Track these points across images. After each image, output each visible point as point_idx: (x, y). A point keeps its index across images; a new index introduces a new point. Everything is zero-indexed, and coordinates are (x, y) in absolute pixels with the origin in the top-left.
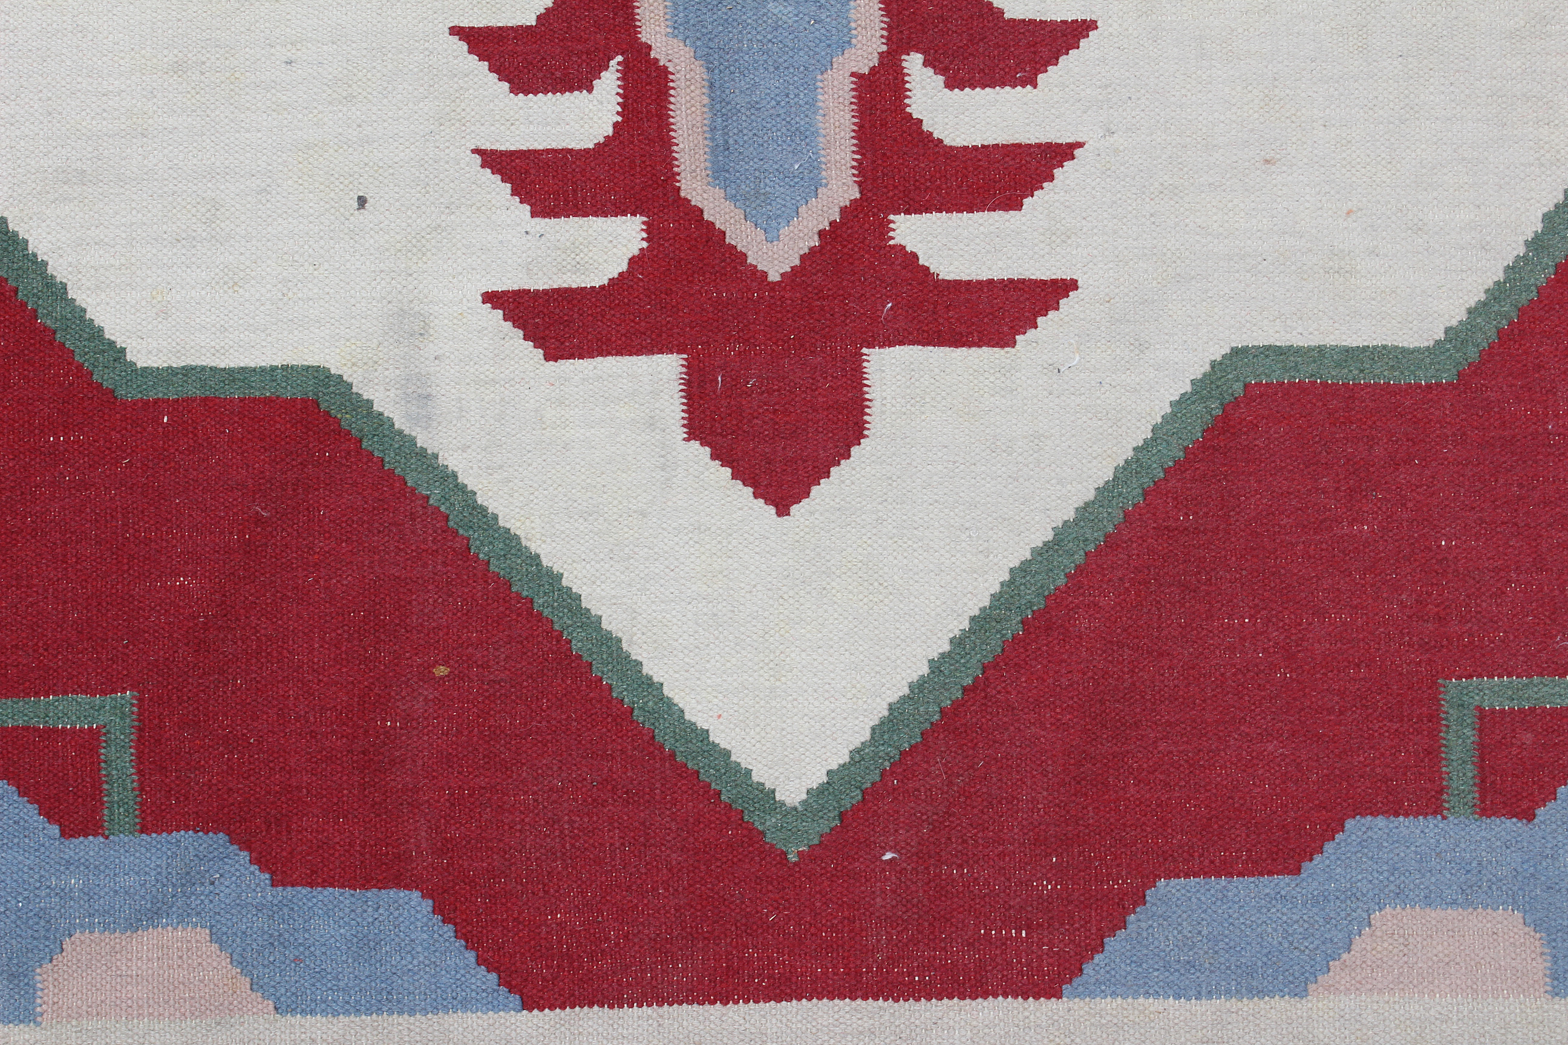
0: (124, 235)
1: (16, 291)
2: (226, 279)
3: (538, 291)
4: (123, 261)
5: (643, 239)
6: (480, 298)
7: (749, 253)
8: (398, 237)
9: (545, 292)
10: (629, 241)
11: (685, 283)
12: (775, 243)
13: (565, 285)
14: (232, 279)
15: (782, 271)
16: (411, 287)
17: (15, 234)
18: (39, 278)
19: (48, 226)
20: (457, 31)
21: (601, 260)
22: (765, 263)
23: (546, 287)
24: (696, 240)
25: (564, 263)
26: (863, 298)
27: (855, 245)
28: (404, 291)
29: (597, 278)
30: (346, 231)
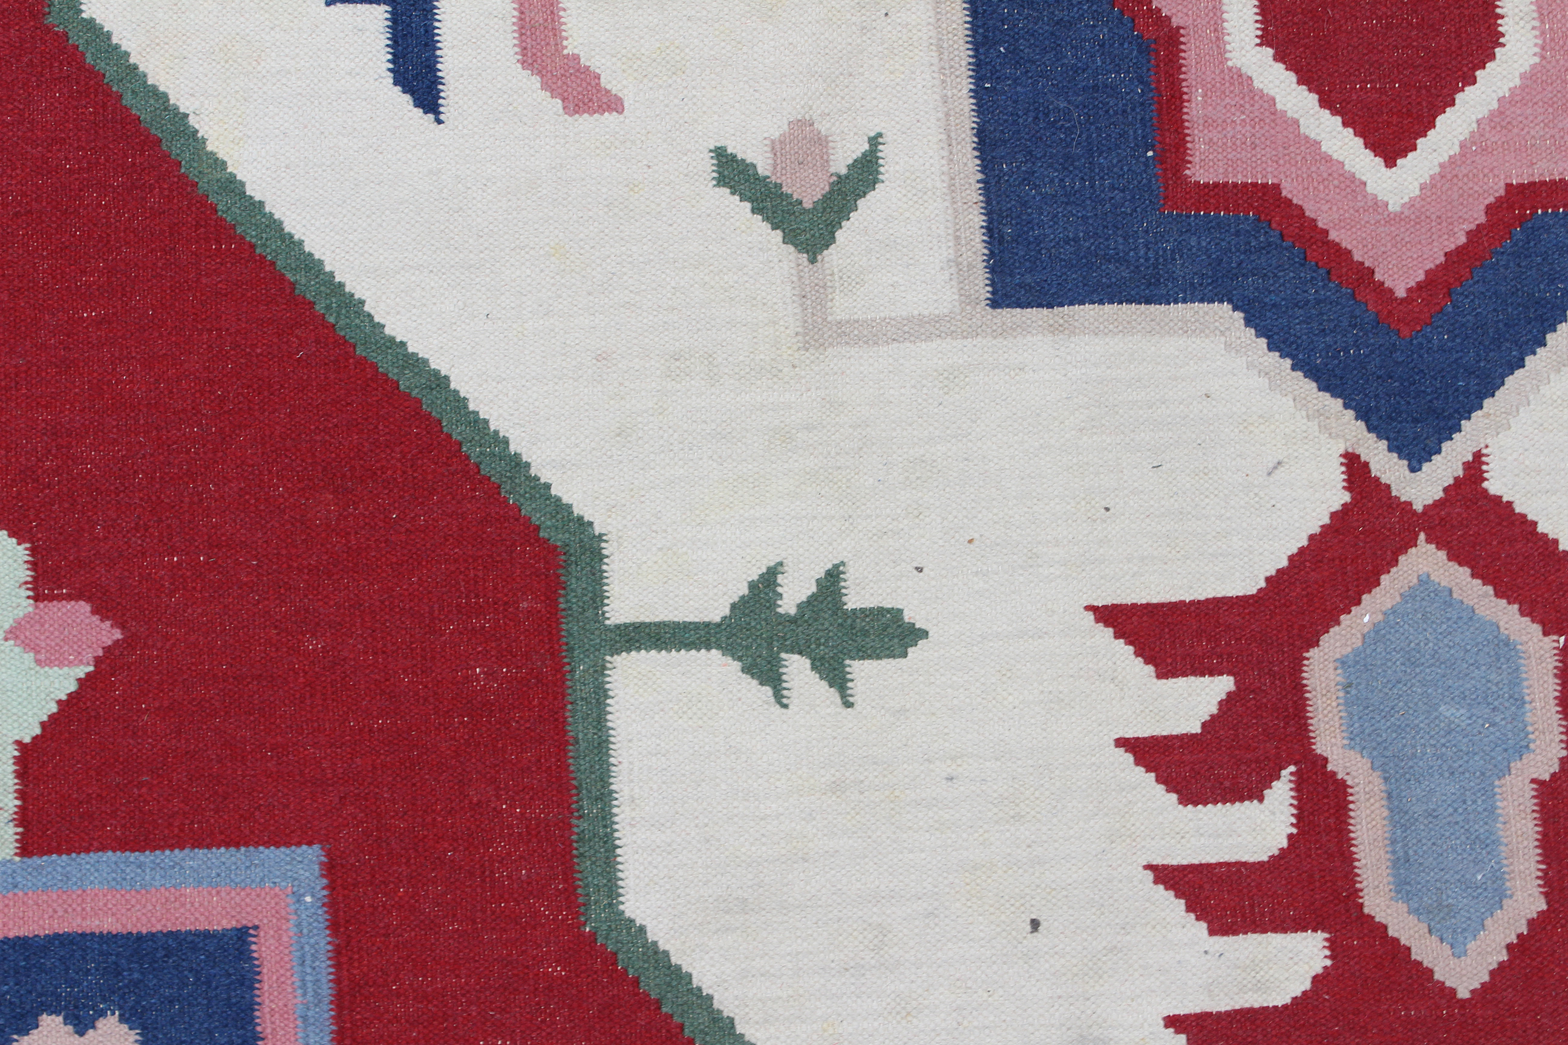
0: (790, 965)
1: (681, 1027)
2: (898, 1008)
3: (1220, 1013)
4: (790, 992)
5: (1326, 957)
6: (1162, 1023)
7: (1436, 969)
8: (1074, 961)
9: (1228, 1014)
10: (1312, 958)
11: (1372, 1002)
12: (1463, 958)
13: (1247, 1005)
14: (904, 1008)
15: (1472, 988)
16: (1089, 1012)
17: (679, 968)
18: (705, 1013)
19: (712, 958)
20: (1122, 743)
21: (1282, 978)
22: (1453, 979)
23: (1228, 1008)
24: (1381, 957)
25: (1245, 982)
26: (1555, 1014)
27: (1544, 958)
28: (1083, 1016)
29: (1280, 996)
30: (1020, 955)
